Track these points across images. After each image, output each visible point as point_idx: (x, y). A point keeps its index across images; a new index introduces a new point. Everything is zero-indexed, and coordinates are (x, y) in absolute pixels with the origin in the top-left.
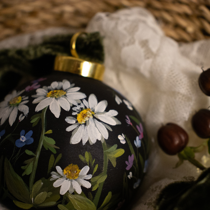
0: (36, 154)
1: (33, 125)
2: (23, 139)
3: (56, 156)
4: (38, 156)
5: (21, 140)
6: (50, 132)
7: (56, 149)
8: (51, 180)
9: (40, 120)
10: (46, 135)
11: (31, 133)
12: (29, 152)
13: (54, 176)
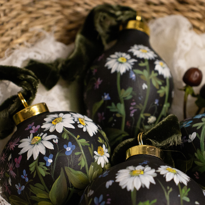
0: (81, 152)
1: (68, 139)
2: (68, 149)
3: (90, 146)
4: (83, 152)
5: (68, 150)
6: (78, 136)
7: (88, 143)
8: (96, 161)
9: (68, 134)
10: (78, 139)
11: (70, 143)
12: (77, 154)
13: (96, 158)
